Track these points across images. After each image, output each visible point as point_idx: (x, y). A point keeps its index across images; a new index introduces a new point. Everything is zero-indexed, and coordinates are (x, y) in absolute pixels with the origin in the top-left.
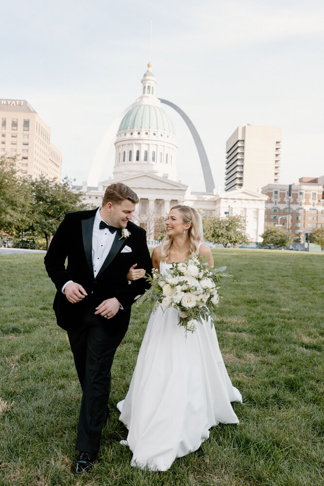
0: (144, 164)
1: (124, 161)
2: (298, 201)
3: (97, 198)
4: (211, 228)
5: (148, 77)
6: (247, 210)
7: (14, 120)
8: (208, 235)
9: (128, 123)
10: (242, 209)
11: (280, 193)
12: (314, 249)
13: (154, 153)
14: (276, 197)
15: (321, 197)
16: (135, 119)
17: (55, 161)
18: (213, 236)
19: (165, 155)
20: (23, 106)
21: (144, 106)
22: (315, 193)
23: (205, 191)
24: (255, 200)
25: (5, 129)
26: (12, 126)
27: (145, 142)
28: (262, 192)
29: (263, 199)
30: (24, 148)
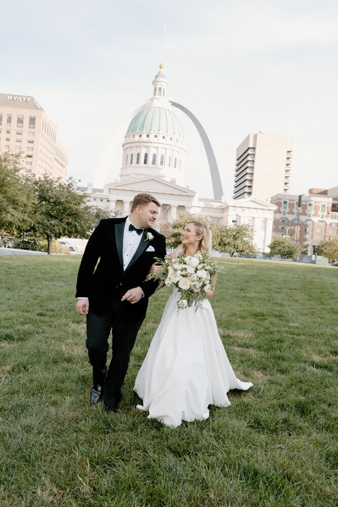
0: (152, 168)
1: (131, 163)
2: (307, 213)
3: (102, 200)
4: (218, 236)
5: (160, 79)
6: (255, 219)
7: (20, 117)
8: (215, 243)
9: (137, 125)
10: (250, 218)
11: (289, 203)
12: (322, 262)
13: (162, 157)
14: (285, 208)
15: (331, 210)
16: (144, 120)
17: (60, 161)
18: (220, 245)
19: (174, 159)
20: (29, 102)
21: (155, 108)
22: (325, 205)
23: (213, 197)
24: (264, 209)
25: (10, 126)
26: (18, 123)
27: (154, 145)
28: (271, 202)
29: (272, 209)
30: (29, 146)
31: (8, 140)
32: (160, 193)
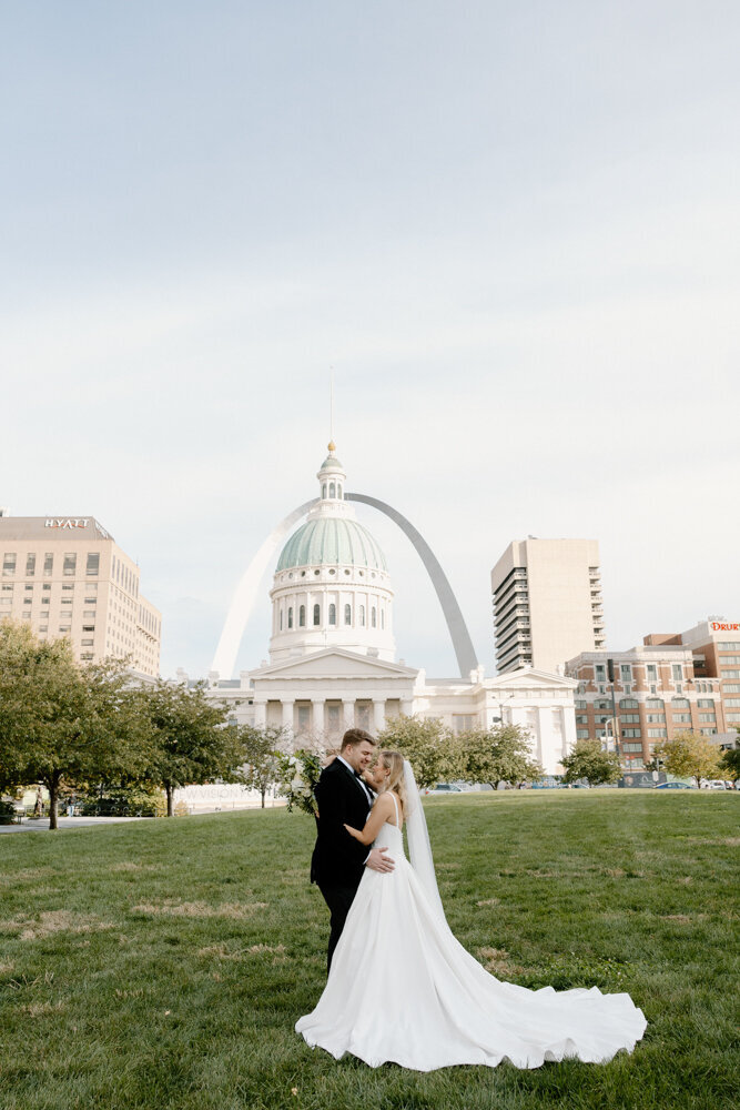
0: (329, 629)
1: (290, 626)
2: (647, 684)
3: (238, 703)
5: (330, 469)
6: (541, 711)
7: (69, 556)
8: (459, 768)
9: (295, 556)
10: (529, 709)
13: (348, 608)
14: (601, 679)
15: (693, 674)
16: (308, 545)
17: (147, 630)
18: (469, 769)
19: (370, 610)
20: (87, 528)
21: (325, 520)
22: (679, 666)
23: (457, 674)
24: (554, 689)
25: (51, 575)
26: (65, 567)
27: (330, 588)
28: (567, 674)
29: (569, 686)
30: (88, 609)
31: (46, 601)
32: (349, 679)
